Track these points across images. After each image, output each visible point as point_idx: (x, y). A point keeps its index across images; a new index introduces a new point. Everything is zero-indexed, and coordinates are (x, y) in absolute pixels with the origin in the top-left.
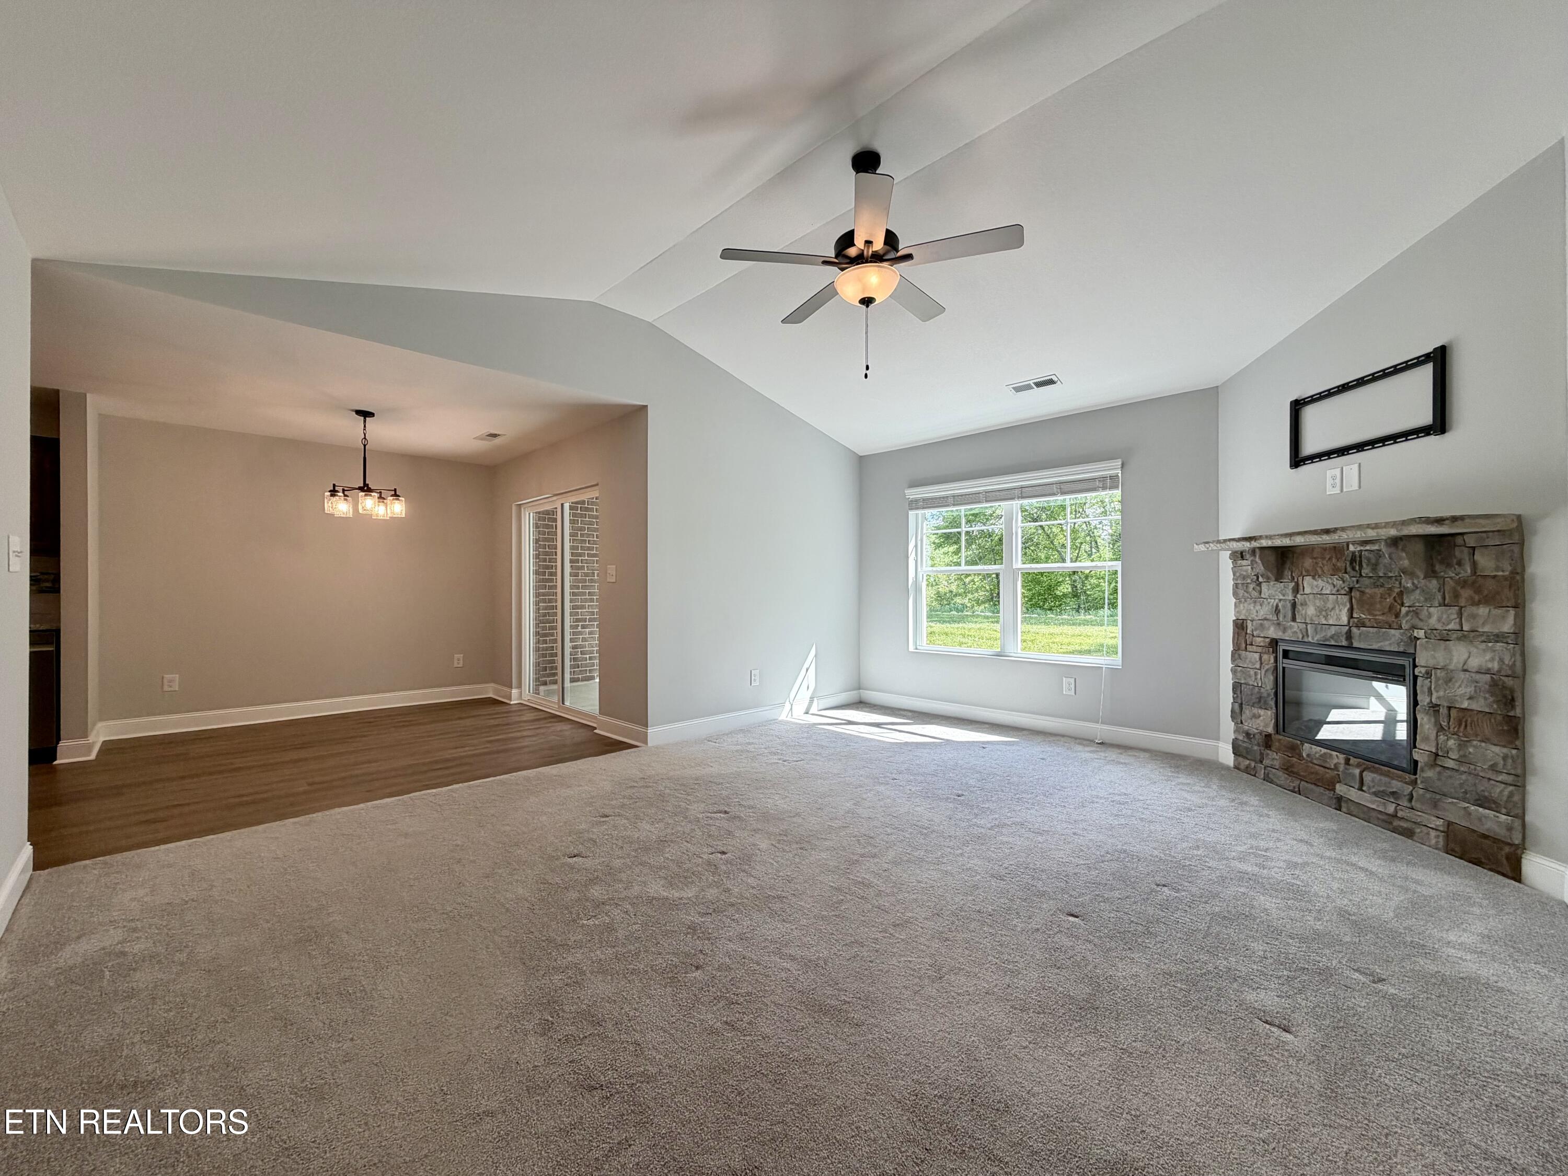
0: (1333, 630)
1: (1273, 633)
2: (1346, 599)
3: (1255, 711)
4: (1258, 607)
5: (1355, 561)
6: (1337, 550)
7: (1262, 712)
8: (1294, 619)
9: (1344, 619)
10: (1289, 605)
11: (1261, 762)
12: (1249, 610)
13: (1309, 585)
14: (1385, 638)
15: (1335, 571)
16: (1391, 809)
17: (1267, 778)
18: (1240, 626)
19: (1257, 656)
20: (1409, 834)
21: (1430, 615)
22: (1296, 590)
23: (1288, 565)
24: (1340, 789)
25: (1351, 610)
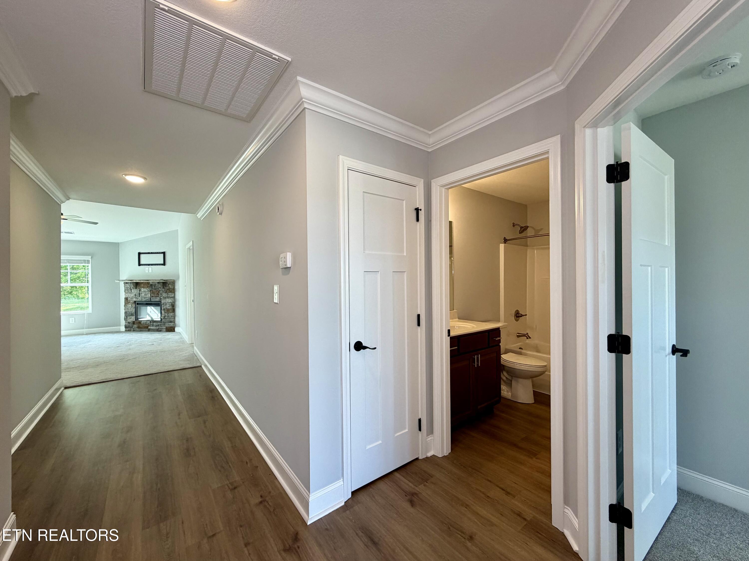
0: (147, 298)
1: (135, 300)
2: (150, 292)
3: (131, 317)
4: (131, 294)
5: (151, 285)
6: (148, 283)
7: (132, 317)
8: (139, 296)
9: (150, 296)
10: (138, 294)
11: (132, 328)
12: (129, 295)
13: (142, 290)
14: (157, 299)
15: (148, 287)
16: (158, 328)
17: (134, 331)
18: (126, 299)
19: (131, 305)
20: (161, 331)
21: (163, 295)
22: (140, 291)
23: (138, 286)
24: (149, 327)
25: (151, 294)
